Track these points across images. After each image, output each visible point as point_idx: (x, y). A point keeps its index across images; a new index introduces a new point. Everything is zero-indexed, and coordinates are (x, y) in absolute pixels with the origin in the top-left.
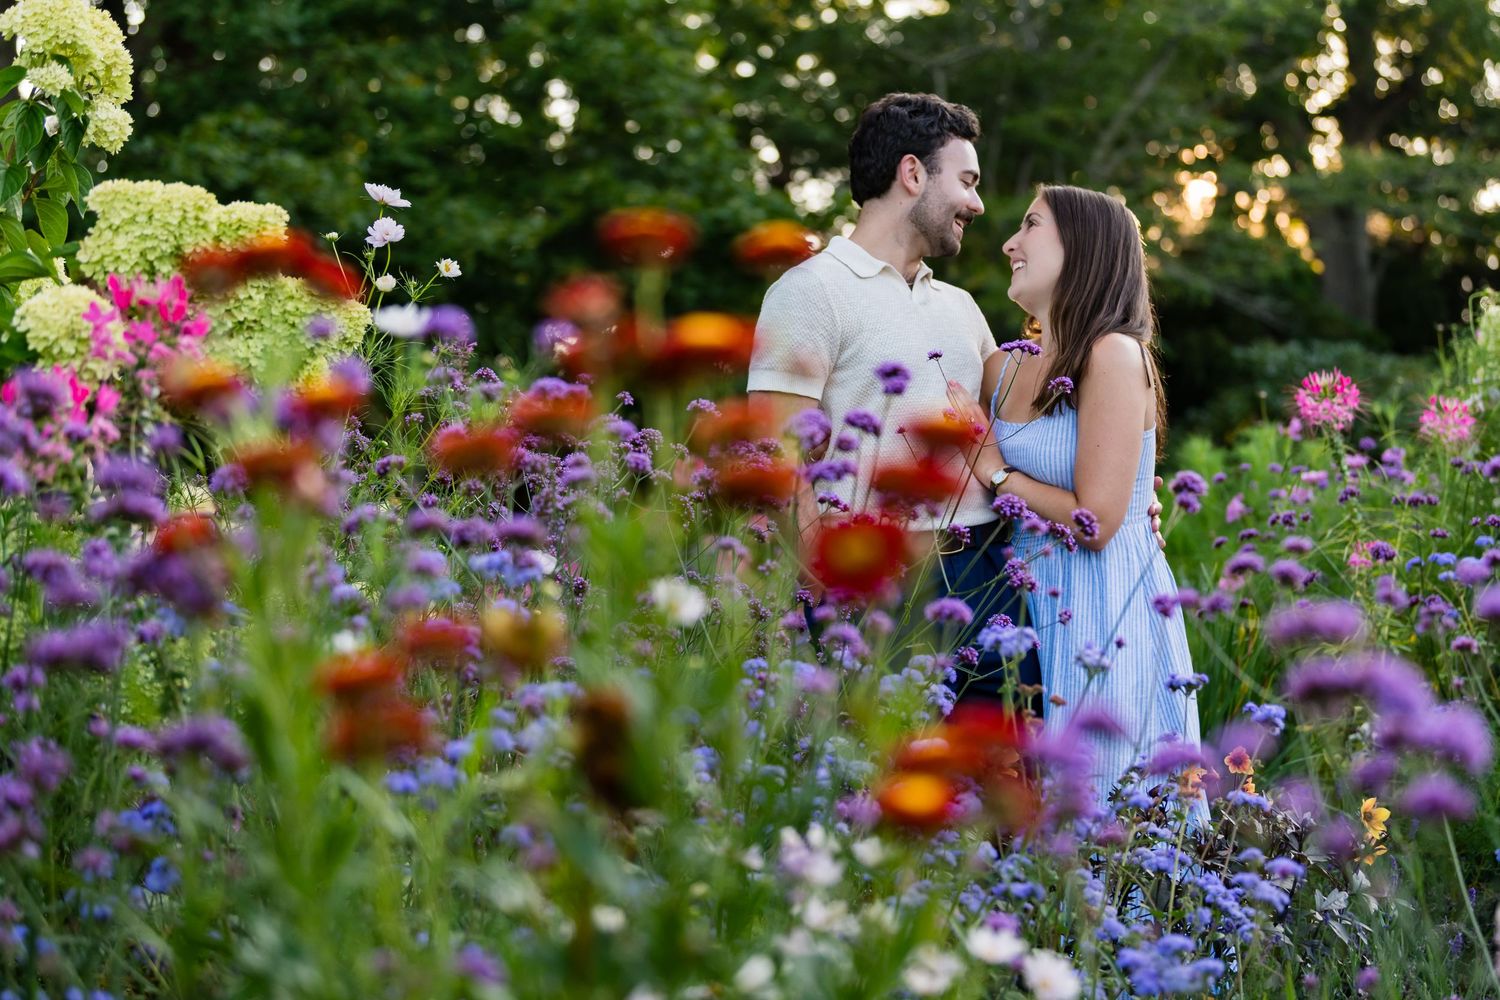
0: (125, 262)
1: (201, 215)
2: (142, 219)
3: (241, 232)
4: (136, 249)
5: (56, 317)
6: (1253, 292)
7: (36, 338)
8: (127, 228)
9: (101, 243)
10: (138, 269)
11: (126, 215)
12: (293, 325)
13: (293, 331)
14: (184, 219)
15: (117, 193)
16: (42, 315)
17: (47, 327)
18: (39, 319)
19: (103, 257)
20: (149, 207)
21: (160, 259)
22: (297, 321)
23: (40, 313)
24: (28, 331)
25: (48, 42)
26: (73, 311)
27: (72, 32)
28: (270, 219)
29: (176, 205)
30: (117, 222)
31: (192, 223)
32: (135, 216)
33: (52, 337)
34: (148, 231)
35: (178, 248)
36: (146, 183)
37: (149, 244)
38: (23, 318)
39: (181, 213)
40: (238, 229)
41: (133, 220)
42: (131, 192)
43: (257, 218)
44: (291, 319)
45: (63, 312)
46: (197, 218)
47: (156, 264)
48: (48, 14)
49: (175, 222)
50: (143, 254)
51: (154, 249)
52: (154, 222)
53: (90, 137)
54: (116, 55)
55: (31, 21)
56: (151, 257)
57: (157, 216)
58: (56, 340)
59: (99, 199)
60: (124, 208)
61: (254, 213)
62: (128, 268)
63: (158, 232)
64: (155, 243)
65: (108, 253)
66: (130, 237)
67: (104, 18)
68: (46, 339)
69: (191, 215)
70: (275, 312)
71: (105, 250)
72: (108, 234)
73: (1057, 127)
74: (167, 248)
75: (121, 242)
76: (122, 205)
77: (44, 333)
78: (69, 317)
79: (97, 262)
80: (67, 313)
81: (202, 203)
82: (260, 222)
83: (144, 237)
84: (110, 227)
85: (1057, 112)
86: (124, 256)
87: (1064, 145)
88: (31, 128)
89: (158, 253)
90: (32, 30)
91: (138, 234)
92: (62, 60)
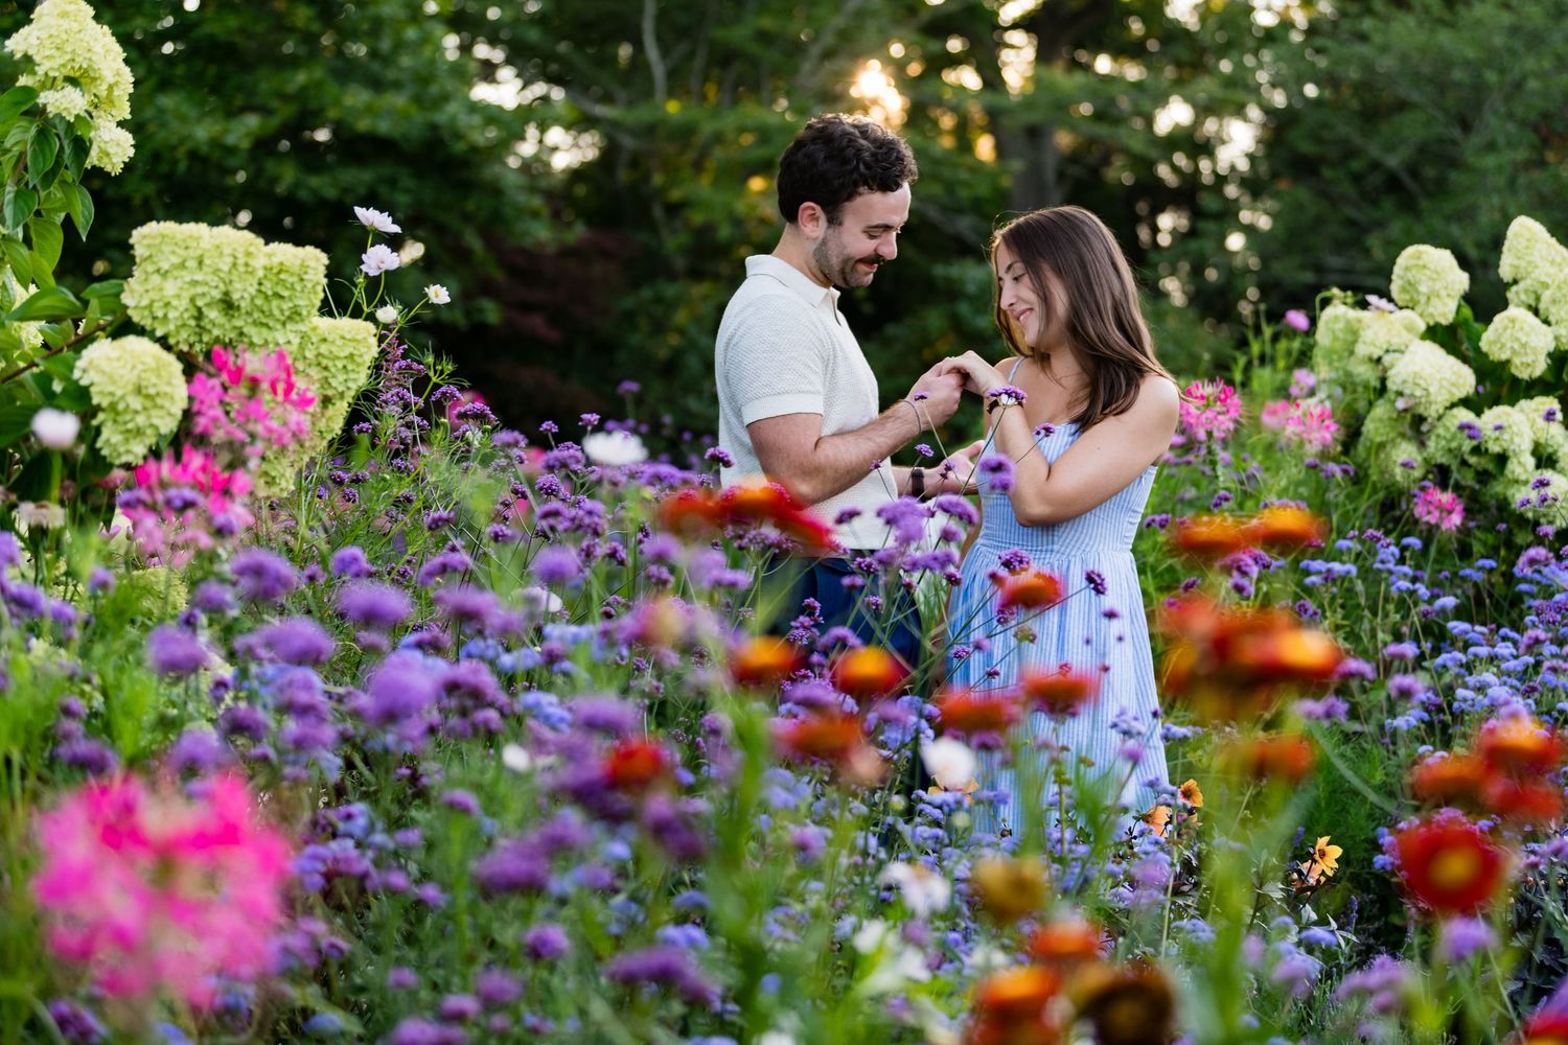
0: (176, 308)
1: (251, 262)
2: (191, 264)
3: (282, 276)
4: (186, 295)
5: (121, 372)
6: (959, 210)
7: (101, 393)
8: (176, 273)
9: (149, 287)
10: (186, 315)
11: (175, 260)
12: (326, 368)
13: (326, 374)
14: (235, 265)
15: (163, 236)
16: (107, 369)
17: (114, 383)
18: (104, 373)
19: (153, 302)
20: (199, 252)
21: (208, 305)
22: (330, 364)
23: (105, 365)
24: (92, 384)
25: (64, 65)
26: (140, 367)
27: (88, 55)
28: (312, 264)
29: (227, 251)
30: (165, 266)
31: (242, 269)
32: (185, 261)
33: (119, 393)
34: (199, 277)
35: (226, 294)
36: (192, 225)
37: (199, 290)
38: (84, 371)
39: (231, 259)
40: (279, 272)
41: (182, 266)
42: (179, 236)
43: (298, 262)
44: (324, 362)
45: (129, 367)
46: (247, 265)
47: (204, 310)
48: (65, 37)
49: (226, 268)
50: (192, 300)
51: (204, 295)
52: (205, 269)
53: (93, 159)
54: (118, 74)
55: (47, 43)
56: (200, 303)
57: (207, 261)
58: (123, 397)
59: (145, 242)
60: (173, 252)
61: (296, 257)
62: (177, 314)
63: (209, 278)
64: (205, 289)
65: (157, 297)
66: (179, 283)
67: (104, 35)
68: (112, 394)
69: (241, 261)
70: (309, 354)
71: (153, 295)
72: (156, 279)
73: (764, 37)
74: (217, 294)
75: (170, 288)
76: (171, 248)
77: (111, 388)
78: (136, 372)
79: (145, 308)
80: (134, 367)
81: (252, 249)
82: (302, 265)
83: (194, 283)
84: (158, 271)
85: (767, 23)
86: (175, 302)
87: (772, 56)
88: (43, 152)
89: (207, 299)
90: (48, 53)
91: (188, 279)
92: (73, 81)
